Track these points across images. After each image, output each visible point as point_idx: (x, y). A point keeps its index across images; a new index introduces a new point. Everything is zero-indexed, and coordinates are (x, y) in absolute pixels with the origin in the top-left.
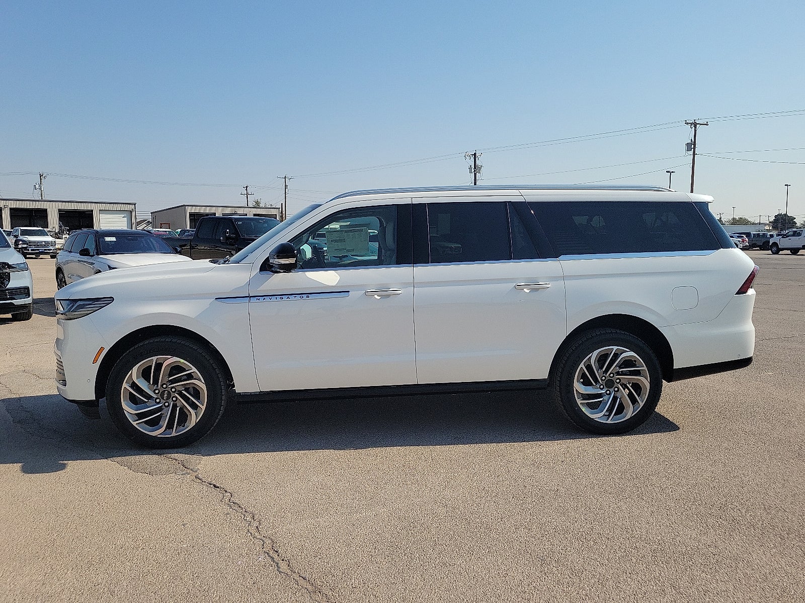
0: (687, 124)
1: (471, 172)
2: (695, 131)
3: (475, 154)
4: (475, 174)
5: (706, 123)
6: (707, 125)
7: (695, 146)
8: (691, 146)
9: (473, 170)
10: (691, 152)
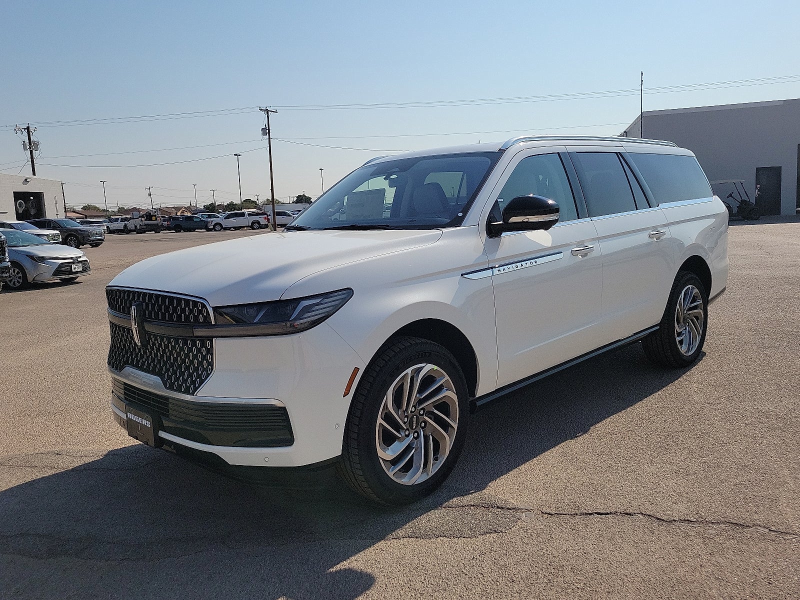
0: (261, 110)
1: (25, 149)
2: (268, 117)
3: (28, 128)
4: (31, 152)
5: (275, 111)
6: (277, 112)
7: (269, 131)
8: (266, 131)
9: (28, 147)
10: (267, 137)
